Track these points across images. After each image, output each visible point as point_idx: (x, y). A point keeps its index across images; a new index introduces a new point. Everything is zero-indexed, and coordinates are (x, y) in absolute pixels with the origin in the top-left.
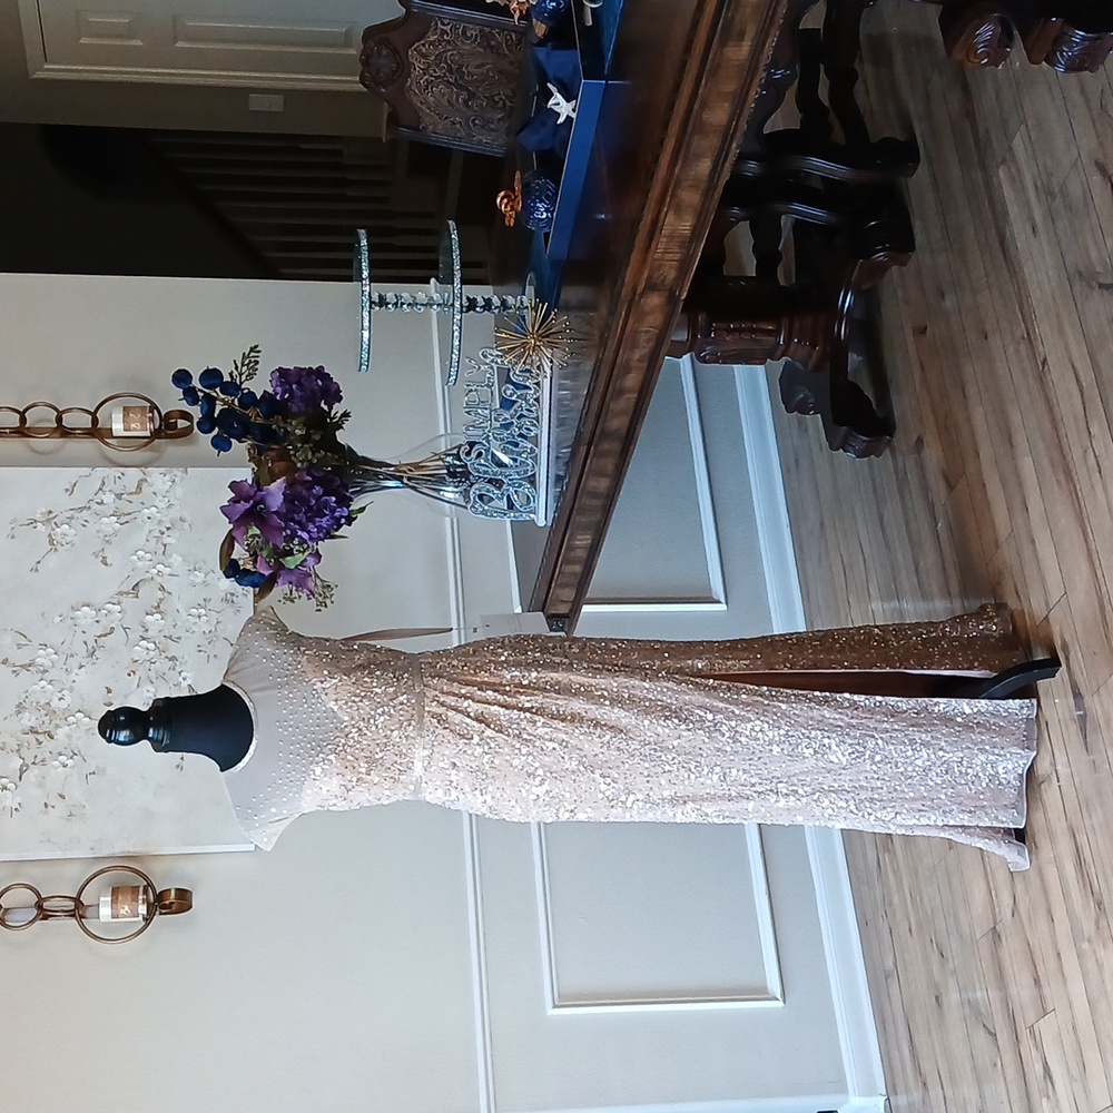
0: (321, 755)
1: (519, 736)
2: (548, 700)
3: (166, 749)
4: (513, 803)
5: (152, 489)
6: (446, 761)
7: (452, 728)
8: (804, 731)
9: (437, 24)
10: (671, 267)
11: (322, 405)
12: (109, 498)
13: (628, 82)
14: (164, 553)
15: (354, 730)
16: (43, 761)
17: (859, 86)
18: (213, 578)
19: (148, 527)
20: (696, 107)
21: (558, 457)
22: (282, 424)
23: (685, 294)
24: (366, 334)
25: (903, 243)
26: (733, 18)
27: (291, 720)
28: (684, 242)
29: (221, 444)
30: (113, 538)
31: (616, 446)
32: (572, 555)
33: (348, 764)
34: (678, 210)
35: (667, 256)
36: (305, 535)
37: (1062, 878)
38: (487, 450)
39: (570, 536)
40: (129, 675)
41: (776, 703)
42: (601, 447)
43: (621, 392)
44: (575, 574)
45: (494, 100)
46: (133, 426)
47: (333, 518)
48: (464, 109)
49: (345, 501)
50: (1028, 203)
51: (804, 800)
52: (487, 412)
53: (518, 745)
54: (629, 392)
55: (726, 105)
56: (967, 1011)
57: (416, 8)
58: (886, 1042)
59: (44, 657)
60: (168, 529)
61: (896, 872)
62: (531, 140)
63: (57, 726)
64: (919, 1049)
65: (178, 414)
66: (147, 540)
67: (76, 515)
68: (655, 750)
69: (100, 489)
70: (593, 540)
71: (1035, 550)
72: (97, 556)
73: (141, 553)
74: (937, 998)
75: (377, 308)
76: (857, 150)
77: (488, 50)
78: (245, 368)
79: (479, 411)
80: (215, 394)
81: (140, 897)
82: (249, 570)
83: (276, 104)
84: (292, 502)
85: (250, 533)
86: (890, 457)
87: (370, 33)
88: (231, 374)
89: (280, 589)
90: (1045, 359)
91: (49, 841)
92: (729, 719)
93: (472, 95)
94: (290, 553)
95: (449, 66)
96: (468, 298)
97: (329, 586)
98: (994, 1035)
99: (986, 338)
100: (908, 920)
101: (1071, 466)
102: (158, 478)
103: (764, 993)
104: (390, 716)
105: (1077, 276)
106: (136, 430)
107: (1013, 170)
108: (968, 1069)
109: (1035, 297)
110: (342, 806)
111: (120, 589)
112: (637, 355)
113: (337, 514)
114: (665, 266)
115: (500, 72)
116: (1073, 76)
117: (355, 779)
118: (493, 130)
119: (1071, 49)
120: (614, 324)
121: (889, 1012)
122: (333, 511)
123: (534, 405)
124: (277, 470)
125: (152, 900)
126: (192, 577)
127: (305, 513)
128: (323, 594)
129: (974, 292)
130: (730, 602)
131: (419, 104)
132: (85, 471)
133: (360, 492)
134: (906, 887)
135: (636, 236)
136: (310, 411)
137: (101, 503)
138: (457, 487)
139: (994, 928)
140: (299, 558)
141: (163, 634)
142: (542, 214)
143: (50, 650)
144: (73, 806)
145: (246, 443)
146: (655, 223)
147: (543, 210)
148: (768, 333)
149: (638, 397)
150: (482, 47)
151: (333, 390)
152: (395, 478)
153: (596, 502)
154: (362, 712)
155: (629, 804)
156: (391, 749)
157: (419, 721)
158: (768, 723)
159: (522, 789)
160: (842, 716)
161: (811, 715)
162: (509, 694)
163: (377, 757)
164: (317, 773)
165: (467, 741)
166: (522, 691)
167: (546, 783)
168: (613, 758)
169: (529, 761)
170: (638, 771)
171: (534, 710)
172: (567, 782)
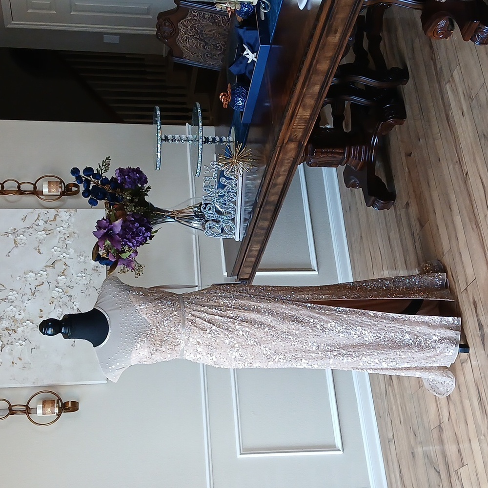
0: (140, 339)
1: (227, 329)
2: (240, 313)
3: (69, 337)
4: (225, 360)
5: (61, 219)
6: (195, 341)
7: (198, 326)
8: (353, 327)
9: (191, 12)
10: (300, 132)
11: (139, 185)
12: (41, 223)
14: (66, 248)
15: (154, 327)
16: (11, 343)
17: (382, 44)
18: (88, 260)
19: (59, 236)
20: (314, 62)
21: (245, 210)
22: (120, 194)
23: (306, 144)
24: (159, 154)
25: (401, 114)
26: (332, 23)
27: (126, 323)
28: (307, 121)
29: (93, 202)
30: (43, 241)
31: (272, 208)
32: (251, 254)
33: (152, 342)
34: (304, 107)
35: (299, 127)
36: (131, 244)
37: (471, 405)
38: (213, 207)
39: (251, 246)
40: (50, 304)
41: (341, 315)
42: (265, 208)
43: (275, 185)
44: (252, 262)
45: (216, 46)
46: (52, 190)
47: (144, 237)
48: (203, 50)
49: (149, 229)
50: (460, 101)
51: (355, 359)
52: (213, 190)
53: (227, 333)
54: (279, 185)
55: (328, 62)
56: (426, 460)
57: (182, 5)
59: (12, 296)
60: (68, 237)
61: (394, 395)
62: (234, 69)
63: (18, 327)
64: (403, 474)
65: (72, 185)
66: (59, 242)
67: (27, 231)
68: (288, 335)
69: (37, 219)
70: (261, 247)
71: (461, 258)
72: (36, 249)
73: (56, 248)
74: (413, 453)
75: (164, 142)
76: (380, 71)
77: (215, 24)
78: (104, 167)
79: (210, 189)
80: (90, 179)
81: (55, 405)
82: (105, 258)
83: (116, 40)
84: (125, 230)
85: (106, 243)
86: (394, 210)
87: (161, 15)
88: (97, 170)
89: (119, 267)
90: (467, 173)
91: (14, 379)
92: (320, 321)
93: (206, 44)
94: (124, 252)
95: (197, 31)
96: (205, 138)
97: (141, 266)
98: (439, 473)
99: (439, 160)
100: (400, 418)
101: (479, 222)
102: (63, 214)
103: (334, 448)
104: (170, 321)
105: (483, 136)
106: (54, 192)
107: (453, 86)
109: (463, 145)
110: (149, 362)
111: (47, 264)
112: (283, 169)
113: (146, 235)
114: (297, 131)
115: (219, 34)
116: (483, 46)
117: (155, 349)
118: (215, 59)
119: (482, 35)
120: (274, 156)
121: (390, 458)
122: (144, 234)
123: (235, 187)
124: (118, 215)
125: (61, 406)
126: (79, 259)
127: (131, 235)
128: (138, 270)
129: (434, 139)
130: (320, 271)
131: (183, 47)
132: (31, 210)
133: (155, 223)
134: (399, 403)
135: (285, 118)
136: (133, 188)
137: (38, 225)
138: (199, 222)
139: (440, 425)
140: (128, 254)
141: (66, 285)
142: (240, 103)
143: (15, 292)
144: (25, 363)
145: (104, 201)
146: (293, 113)
147: (240, 102)
148: (339, 154)
149: (283, 188)
150: (211, 22)
151: (144, 178)
152: (171, 217)
153: (262, 231)
154: (158, 319)
155: (276, 360)
156: (171, 335)
157: (184, 323)
158: (337, 323)
159: (229, 353)
160: (370, 321)
161: (357, 320)
162: (223, 310)
163: (165, 339)
164: (138, 347)
165: (204, 332)
166: (229, 309)
167: (240, 350)
168: (269, 339)
169: (232, 340)
170: (281, 345)
171: (234, 318)
172: (249, 350)
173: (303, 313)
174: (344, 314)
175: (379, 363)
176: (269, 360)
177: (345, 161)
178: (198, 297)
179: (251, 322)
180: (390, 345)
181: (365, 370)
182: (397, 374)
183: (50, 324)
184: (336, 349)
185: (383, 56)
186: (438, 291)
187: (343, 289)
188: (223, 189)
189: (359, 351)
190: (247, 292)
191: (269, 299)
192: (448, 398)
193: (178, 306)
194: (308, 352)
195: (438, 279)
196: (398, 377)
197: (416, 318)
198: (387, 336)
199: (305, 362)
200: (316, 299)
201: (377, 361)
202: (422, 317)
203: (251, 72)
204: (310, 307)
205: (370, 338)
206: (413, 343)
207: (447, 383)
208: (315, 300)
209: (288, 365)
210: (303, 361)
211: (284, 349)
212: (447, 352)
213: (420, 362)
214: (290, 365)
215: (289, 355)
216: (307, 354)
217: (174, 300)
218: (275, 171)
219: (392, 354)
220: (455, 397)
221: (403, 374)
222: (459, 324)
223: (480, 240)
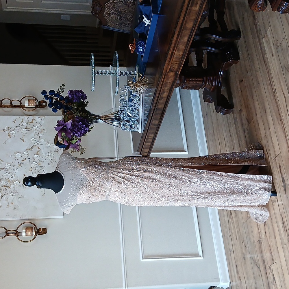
0: (82, 188)
1: (134, 183)
2: (141, 173)
4: (132, 201)
5: (36, 121)
6: (115, 189)
7: (116, 181)
8: (208, 181)
10: (176, 65)
11: (82, 100)
12: (24, 124)
13: (165, 15)
14: (39, 138)
15: (91, 181)
16: (7, 194)
17: (225, 16)
18: (52, 146)
19: (35, 132)
20: (184, 23)
21: (144, 115)
22: (71, 105)
23: (180, 73)
24: (93, 82)
25: (236, 58)
27: (74, 179)
28: (180, 59)
29: (55, 110)
30: (26, 135)
31: (160, 112)
32: (148, 140)
33: (89, 190)
34: (179, 50)
35: (176, 62)
36: (77, 135)
37: (278, 227)
38: (126, 113)
39: (148, 135)
40: (30, 171)
42: (156, 112)
43: (162, 98)
44: (149, 145)
45: (127, 19)
46: (31, 104)
47: (85, 130)
48: (119, 21)
49: (88, 126)
50: (271, 48)
51: (209, 200)
52: (126, 102)
53: (134, 185)
54: (164, 98)
55: (192, 22)
56: (252, 261)
58: (230, 268)
59: (7, 166)
60: (40, 132)
61: (233, 224)
62: (138, 30)
63: (11, 185)
64: (239, 270)
65: (43, 102)
66: (35, 135)
67: (16, 128)
68: (170, 186)
69: (22, 121)
70: (154, 136)
71: (272, 141)
72: (21, 139)
73: (33, 139)
74: (244, 257)
75: (96, 74)
76: (224, 32)
77: (126, 5)
78: (61, 90)
79: (124, 102)
80: (53, 97)
81: (33, 230)
82: (62, 144)
83: (68, 18)
84: (74, 126)
85: (62, 134)
86: (232, 115)
88: (57, 92)
89: (70, 149)
90: (275, 90)
91: (9, 215)
92: (189, 178)
93: (121, 17)
94: (73, 139)
95: (116, 9)
96: (120, 72)
97: (83, 148)
98: (259, 268)
99: (259, 84)
100: (236, 236)
101: (282, 119)
102: (37, 119)
103: (198, 255)
104: (100, 177)
105: (284, 68)
106: (31, 106)
107: (267, 39)
108: (252, 276)
109: (273, 73)
110: (87, 202)
111: (28, 148)
112: (166, 88)
113: (86, 129)
114: (174, 65)
115: (129, 11)
116: (284, 14)
117: (91, 194)
118: (127, 26)
119: (284, 7)
120: (161, 80)
122: (85, 129)
123: (138, 101)
124: (69, 118)
125: (36, 231)
126: (47, 145)
127: (77, 129)
128: (82, 150)
129: (256, 71)
130: (189, 152)
131: (107, 19)
132: (18, 116)
133: (92, 123)
134: (236, 228)
135: (167, 57)
136: (78, 102)
137: (22, 125)
138: (117, 122)
139: (260, 240)
140: (76, 141)
141: (39, 160)
142: (141, 50)
143: (9, 164)
144: (15, 206)
145: (61, 110)
146: (172, 54)
147: (141, 49)
148: (200, 81)
149: (167, 100)
150: (124, 4)
151: (85, 96)
152: (101, 119)
153: (155, 127)
154: (93, 176)
155: (163, 201)
156: (101, 186)
157: (108, 179)
158: (199, 179)
159: (135, 197)
160: (218, 178)
161: (210, 177)
162: (131, 171)
163: (97, 188)
164: (81, 193)
165: (120, 184)
166: (134, 171)
167: (141, 195)
168: (159, 188)
169: (137, 189)
170: (165, 192)
171: (138, 176)
172: (147, 195)
173: (179, 173)
174: (202, 174)
175: (223, 203)
176: (159, 201)
177: (203, 86)
178: (117, 164)
179: (148, 179)
180: (230, 192)
181: (215, 207)
182: (235, 210)
183: (29, 179)
184: (198, 195)
185: (226, 23)
186: (258, 160)
187: (202, 159)
188: (131, 102)
189: (212, 196)
190: (146, 161)
191: (159, 165)
192: (265, 223)
193: (105, 169)
194: (182, 196)
195: (258, 153)
196: (235, 211)
197: (246, 176)
198: (228, 187)
199: (180, 202)
200: (186, 165)
201: (222, 201)
202: (249, 175)
203: (147, 31)
204: (183, 169)
205: (218, 188)
206: (243, 191)
207: (264, 215)
208: (186, 166)
209: (170, 204)
210: (179, 201)
211: (168, 195)
212: (264, 196)
213: (248, 202)
215: (170, 198)
216: (181, 197)
217: (102, 165)
218: (162, 89)
219: (231, 197)
220: (269, 223)
221: (238, 210)
222: (271, 179)
223: (283, 129)
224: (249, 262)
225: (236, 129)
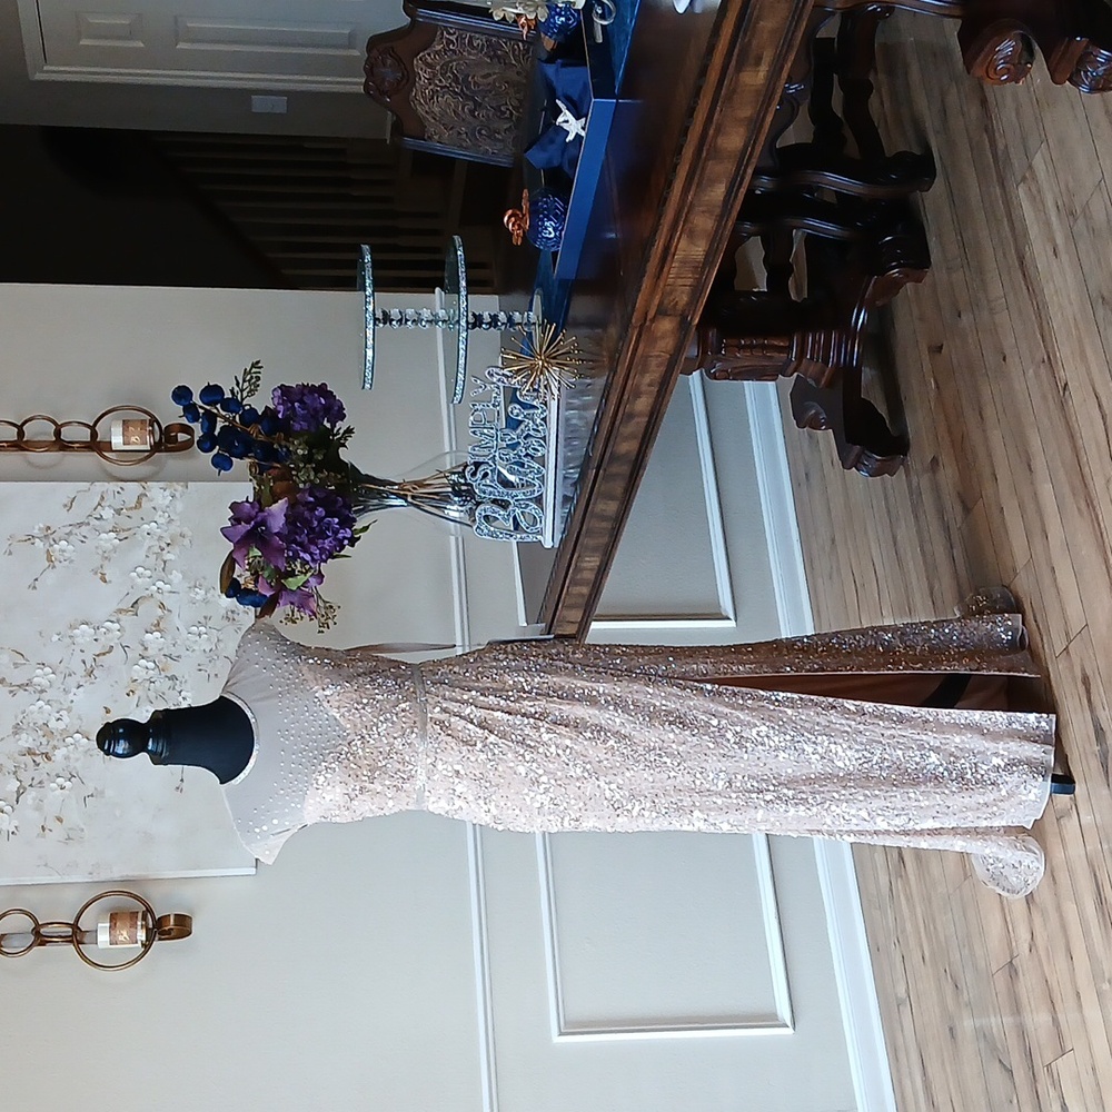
0: (323, 764)
1: (523, 743)
2: (552, 705)
3: (165, 762)
4: (517, 812)
5: (152, 504)
6: (450, 769)
7: (455, 734)
8: (810, 736)
9: (442, 34)
10: (683, 292)
11: (325, 423)
12: (108, 513)
13: (639, 101)
14: (163, 570)
15: (356, 738)
16: (40, 783)
17: (874, 101)
18: (213, 596)
19: (148, 543)
20: (711, 132)
21: (565, 478)
22: (283, 443)
23: (697, 320)
24: (370, 353)
25: (917, 259)
26: (750, 41)
27: (293, 729)
28: (697, 267)
29: (222, 463)
30: (112, 555)
31: (625, 469)
32: (579, 577)
33: (351, 772)
34: (692, 235)
35: (680, 282)
36: (308, 557)
37: (1081, 913)
38: (493, 471)
39: (579, 557)
40: (128, 695)
41: (782, 708)
42: (608, 471)
43: (630, 416)
44: (583, 595)
45: (501, 111)
46: (133, 439)
47: (336, 539)
48: (470, 118)
49: (348, 522)
50: (1048, 224)
51: (814, 809)
52: (493, 432)
53: (522, 751)
54: (639, 416)
55: (742, 130)
56: (982, 1045)
57: (421, 17)
58: (898, 1071)
59: (41, 677)
60: (169, 544)
61: (909, 899)
62: (537, 157)
63: (55, 747)
64: (932, 1079)
65: (178, 428)
66: (147, 557)
67: (75, 531)
69: (99, 504)
70: (601, 562)
71: (1055, 579)
72: (96, 573)
73: (140, 570)
74: (951, 1029)
75: (381, 325)
76: (871, 162)
77: (496, 60)
78: (246, 384)
79: (485, 431)
80: (215, 411)
81: (139, 923)
82: (250, 589)
83: (280, 104)
84: (294, 523)
85: (251, 554)
86: (904, 477)
87: (375, 42)
88: (232, 391)
89: (282, 610)
90: (1066, 384)
91: (46, 865)
92: (733, 724)
93: (478, 105)
94: (292, 574)
95: (456, 75)
96: (474, 315)
97: (331, 607)
98: (1010, 1072)
99: (1004, 359)
100: (921, 946)
101: (1093, 494)
102: (158, 493)
103: (773, 1020)
104: (393, 723)
105: (1100, 301)
106: (136, 444)
107: (1034, 190)
108: (983, 1103)
109: (1056, 321)
110: (345, 817)
111: (120, 607)
112: (647, 379)
113: (340, 536)
114: (677, 291)
115: (507, 82)
116: (1096, 97)
117: (358, 788)
118: (499, 140)
119: (1095, 69)
120: (625, 349)
121: (900, 1041)
122: (336, 532)
123: (541, 425)
124: (278, 491)
125: (151, 926)
126: (192, 595)
127: (307, 535)
128: (326, 616)
129: (992, 312)
130: (738, 619)
131: (424, 114)
132: (84, 485)
133: (365, 510)
134: (919, 916)
135: (648, 260)
136: (313, 430)
137: (100, 518)
138: (462, 506)
139: (1011, 962)
140: (301, 579)
141: (162, 653)
142: (550, 233)
143: (47, 670)
144: (70, 829)
145: (247, 461)
146: (667, 248)
147: (551, 229)
148: (780, 349)
149: (649, 422)
150: (488, 57)
151: (336, 408)
152: (399, 496)
153: (604, 524)
154: (364, 719)
155: (635, 813)
156: (394, 756)
157: (423, 729)
158: (773, 728)
159: (526, 797)
160: (848, 722)
161: (818, 720)
162: (512, 699)
163: (380, 764)
164: (320, 782)
165: (470, 748)
166: (525, 696)
167: (551, 790)
168: (618, 764)
169: (533, 768)
170: (643, 778)
171: (537, 716)
172: (572, 790)
173: (694, 704)
174: (787, 707)
175: (868, 819)
176: (619, 811)
177: (793, 366)
178: (456, 669)
179: (577, 726)
180: (893, 776)
181: (838, 836)
182: (912, 845)
184: (771, 788)
185: (876, 129)
186: (1004, 655)
187: (785, 652)
188: (516, 429)
189: (823, 792)
190: (568, 657)
191: (616, 674)
192: (1030, 899)
193: (411, 689)
194: (707, 793)
195: (1003, 628)
197: (954, 716)
198: (887, 756)
199: (701, 816)
200: (725, 674)
201: (864, 814)
202: (965, 713)
203: (574, 162)
204: (712, 691)
205: (847, 762)
206: (946, 773)
207: (1026, 866)
208: (722, 676)
209: (661, 824)
210: (696, 813)
211: (653, 788)
212: (1025, 792)
213: (963, 815)
214: (666, 823)
215: (663, 801)
216: (705, 799)
217: (401, 676)
218: (630, 382)
219: (898, 798)
220: (1045, 898)
221: (925, 845)
222: (1051, 729)
223: (1096, 535)
224: (969, 1047)
225: (919, 532)
